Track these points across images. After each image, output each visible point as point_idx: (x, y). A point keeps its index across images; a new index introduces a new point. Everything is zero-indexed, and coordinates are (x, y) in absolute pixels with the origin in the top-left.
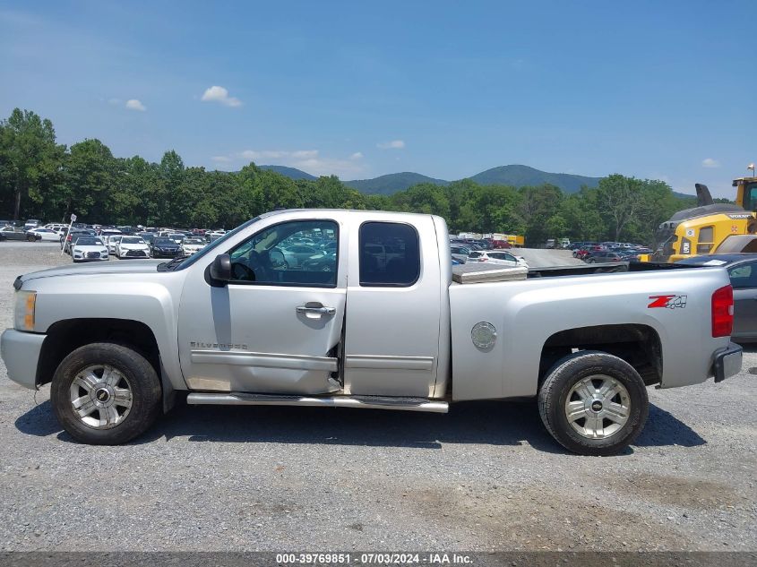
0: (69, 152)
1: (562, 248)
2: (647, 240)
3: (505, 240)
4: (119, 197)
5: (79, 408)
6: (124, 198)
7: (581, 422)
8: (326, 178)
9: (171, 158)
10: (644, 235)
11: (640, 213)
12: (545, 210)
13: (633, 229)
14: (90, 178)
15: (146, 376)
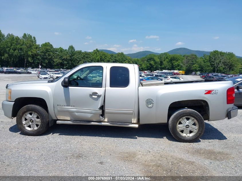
0: (41, 46)
1: (197, 75)
2: (226, 72)
3: (178, 72)
4: (55, 60)
5: (25, 124)
6: (57, 60)
7: (182, 131)
8: (120, 53)
9: (71, 47)
10: (225, 70)
11: (224, 63)
12: (191, 63)
13: (221, 69)
14: (47, 54)
15: (45, 116)
